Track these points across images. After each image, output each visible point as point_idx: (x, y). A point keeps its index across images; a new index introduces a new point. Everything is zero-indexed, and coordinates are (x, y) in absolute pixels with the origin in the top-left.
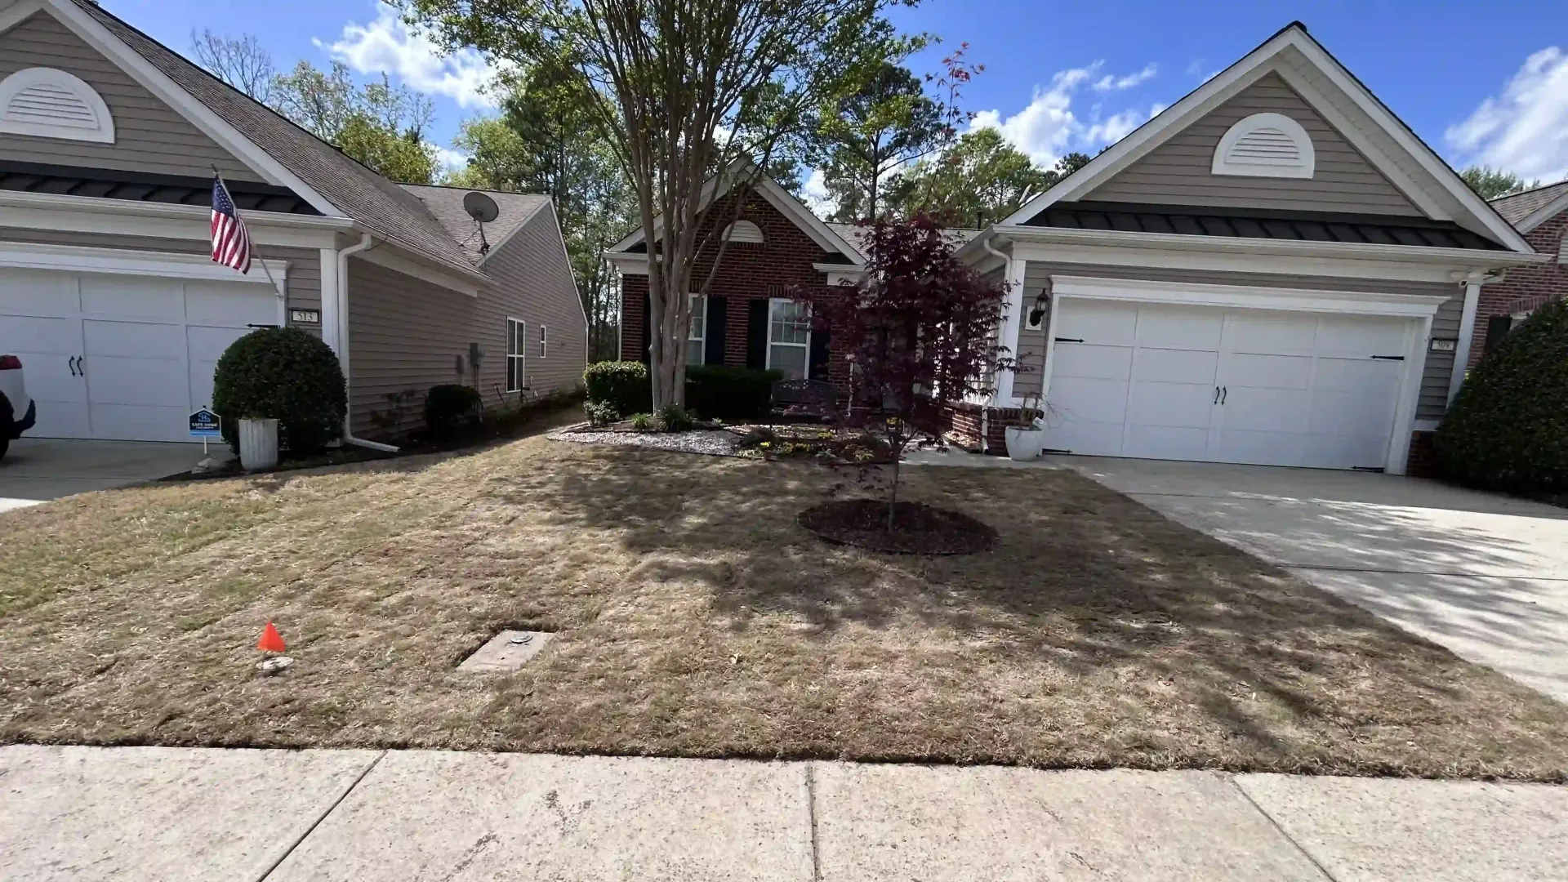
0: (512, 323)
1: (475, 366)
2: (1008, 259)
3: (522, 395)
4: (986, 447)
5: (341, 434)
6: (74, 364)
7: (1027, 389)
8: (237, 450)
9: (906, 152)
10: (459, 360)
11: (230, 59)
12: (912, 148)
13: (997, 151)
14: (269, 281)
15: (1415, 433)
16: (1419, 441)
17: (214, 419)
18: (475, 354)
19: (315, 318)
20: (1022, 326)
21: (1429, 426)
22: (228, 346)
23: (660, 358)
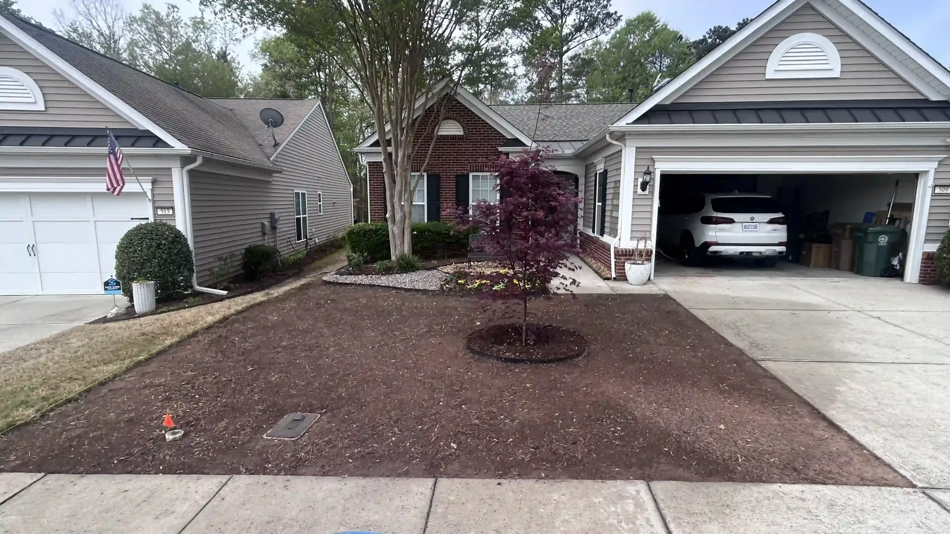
0: (297, 194)
1: (274, 228)
2: (623, 146)
3: (307, 243)
4: (614, 275)
5: (191, 287)
6: (30, 249)
7: (639, 235)
8: (131, 300)
9: (584, 36)
10: (263, 226)
11: (96, 9)
12: (588, 32)
13: (654, 30)
14: (142, 191)
15: (924, 253)
16: (926, 259)
17: (118, 284)
18: (273, 220)
19: (171, 212)
20: (635, 192)
21: (933, 248)
22: (122, 236)
23: (394, 222)
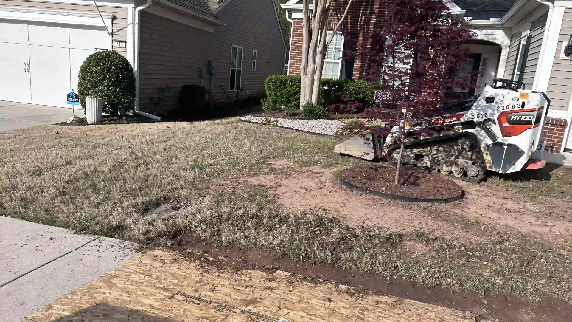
0: (235, 49)
1: (210, 74)
3: (238, 93)
6: (26, 66)
8: (85, 113)
10: (200, 71)
17: (77, 97)
18: (210, 67)
19: (124, 45)
20: (557, 56)
23: (306, 72)
